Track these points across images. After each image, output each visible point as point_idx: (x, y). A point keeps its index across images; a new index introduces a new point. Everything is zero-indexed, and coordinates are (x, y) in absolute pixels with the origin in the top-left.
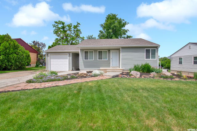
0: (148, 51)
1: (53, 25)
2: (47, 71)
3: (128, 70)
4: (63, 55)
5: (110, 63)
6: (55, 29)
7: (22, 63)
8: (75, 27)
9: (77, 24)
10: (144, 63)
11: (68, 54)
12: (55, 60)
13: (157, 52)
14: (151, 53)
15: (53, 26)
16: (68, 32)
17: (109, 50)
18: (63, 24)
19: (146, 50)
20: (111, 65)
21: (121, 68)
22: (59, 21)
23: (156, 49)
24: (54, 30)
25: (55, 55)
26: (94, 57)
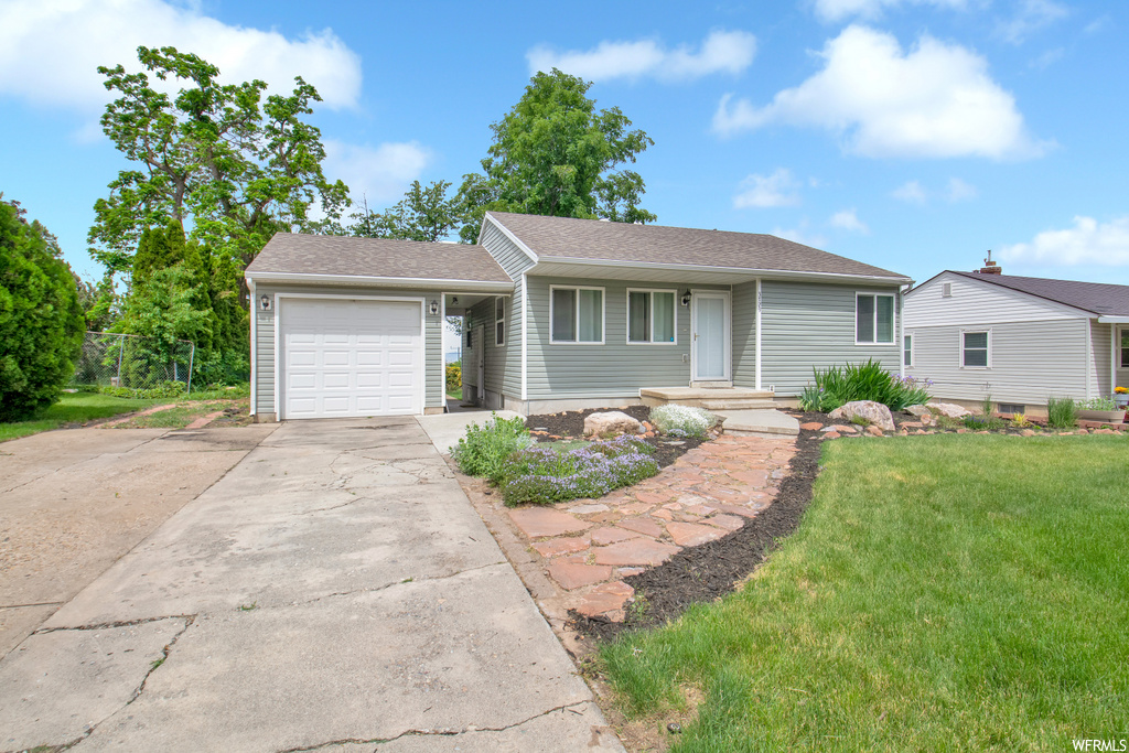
0: (865, 305)
1: (102, 70)
2: (262, 417)
3: (795, 398)
4: (385, 309)
5: (687, 361)
6: (121, 103)
7: (40, 358)
8: (284, 109)
9: (298, 93)
10: (858, 362)
11: (423, 300)
12: (320, 340)
13: (898, 313)
14: (875, 314)
15: (105, 78)
16: (230, 138)
17: (686, 291)
18: (204, 72)
19: (859, 297)
20: (694, 375)
21: (759, 388)
22: (171, 51)
23: (894, 295)
24: (111, 108)
25: (320, 308)
26: (608, 327)
